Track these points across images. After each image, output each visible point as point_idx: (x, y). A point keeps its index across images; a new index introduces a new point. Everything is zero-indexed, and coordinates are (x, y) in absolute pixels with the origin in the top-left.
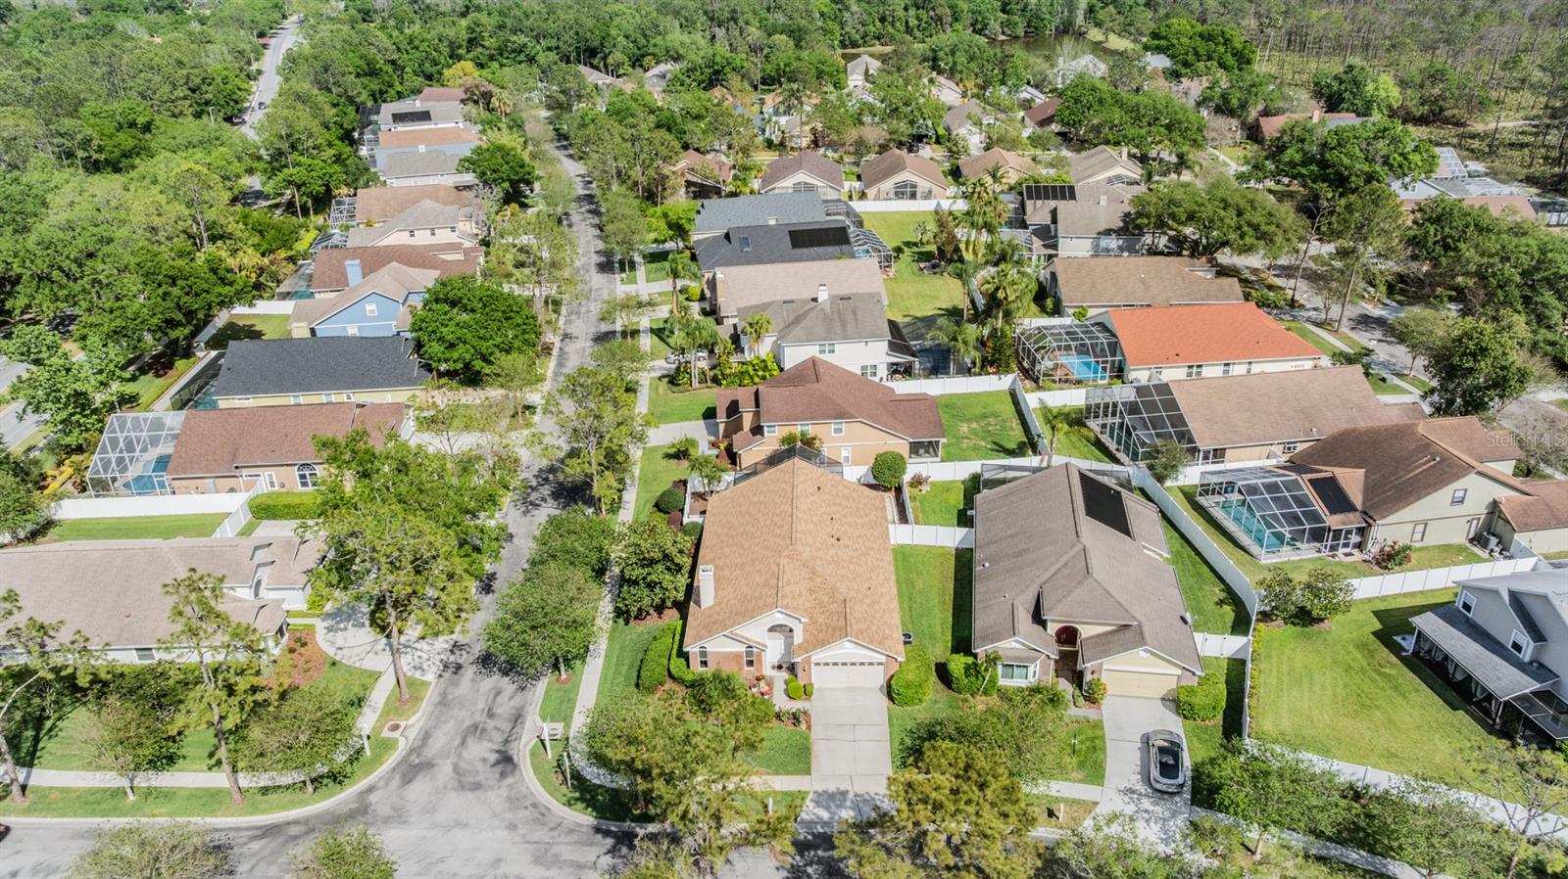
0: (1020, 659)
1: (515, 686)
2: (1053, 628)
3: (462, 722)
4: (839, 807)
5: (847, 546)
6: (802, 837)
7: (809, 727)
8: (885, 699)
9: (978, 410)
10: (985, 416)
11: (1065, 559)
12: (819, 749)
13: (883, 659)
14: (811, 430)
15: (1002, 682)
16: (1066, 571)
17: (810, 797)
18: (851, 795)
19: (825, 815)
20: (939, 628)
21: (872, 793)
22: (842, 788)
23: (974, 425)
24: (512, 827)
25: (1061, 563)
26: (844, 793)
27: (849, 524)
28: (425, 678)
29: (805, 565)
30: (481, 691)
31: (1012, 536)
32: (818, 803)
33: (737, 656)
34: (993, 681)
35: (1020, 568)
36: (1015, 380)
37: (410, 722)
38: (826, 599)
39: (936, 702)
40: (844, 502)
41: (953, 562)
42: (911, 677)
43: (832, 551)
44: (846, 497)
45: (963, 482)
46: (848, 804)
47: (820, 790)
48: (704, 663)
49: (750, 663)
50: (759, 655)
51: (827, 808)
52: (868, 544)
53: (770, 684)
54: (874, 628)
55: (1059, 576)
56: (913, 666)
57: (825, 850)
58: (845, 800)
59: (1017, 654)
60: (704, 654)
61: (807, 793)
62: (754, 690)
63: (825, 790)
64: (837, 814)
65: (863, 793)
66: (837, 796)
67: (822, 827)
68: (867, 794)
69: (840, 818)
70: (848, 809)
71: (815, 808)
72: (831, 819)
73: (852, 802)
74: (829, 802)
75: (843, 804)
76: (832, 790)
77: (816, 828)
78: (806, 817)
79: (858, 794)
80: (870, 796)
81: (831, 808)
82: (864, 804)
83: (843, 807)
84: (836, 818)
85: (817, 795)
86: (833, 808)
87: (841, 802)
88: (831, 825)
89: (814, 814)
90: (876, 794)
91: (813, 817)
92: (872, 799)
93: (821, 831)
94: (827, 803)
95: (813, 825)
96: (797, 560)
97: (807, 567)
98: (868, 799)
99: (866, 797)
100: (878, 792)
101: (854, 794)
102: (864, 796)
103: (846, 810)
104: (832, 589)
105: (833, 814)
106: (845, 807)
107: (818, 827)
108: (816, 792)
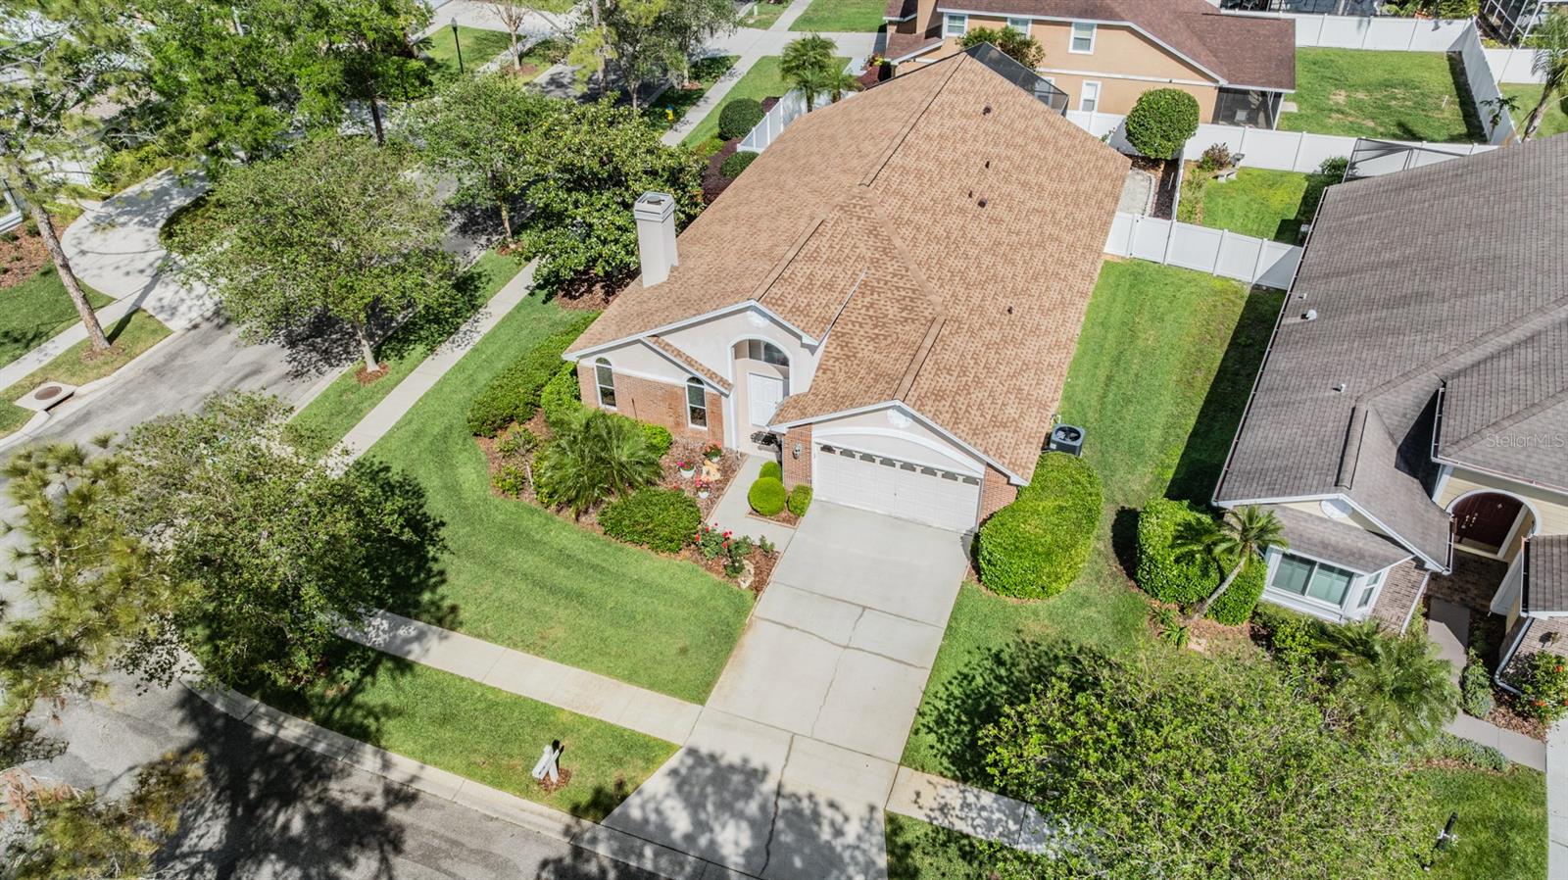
0: (1337, 552)
1: (289, 368)
2: (1450, 491)
3: (157, 409)
4: (724, 806)
5: (999, 221)
6: (592, 868)
7: (758, 588)
8: (965, 563)
9: (1377, 75)
10: (1387, 85)
11: (1535, 323)
13: (978, 471)
14: (1028, 31)
15: (1272, 596)
16: (1529, 355)
17: (673, 762)
18: (769, 786)
19: (680, 822)
20: (1157, 434)
21: (822, 800)
22: (756, 763)
23: (1361, 95)
25: (1520, 332)
26: (754, 776)
27: (1025, 185)
28: (170, 325)
29: (873, 232)
30: (231, 364)
31: (1393, 265)
32: (681, 782)
33: (670, 394)
34: (1248, 585)
35: (1397, 332)
36: (1467, 33)
37: (80, 391)
38: (892, 311)
39: (1085, 601)
40: (1034, 148)
41: (1239, 310)
42: (1031, 528)
43: (955, 221)
44: (1043, 142)
45: (1309, 177)
46: (752, 808)
47: (704, 750)
48: (608, 395)
49: (698, 415)
50: (716, 402)
51: (695, 806)
52: (1049, 229)
53: (728, 471)
54: (977, 395)
55: (1506, 363)
56: (1050, 504)
58: (748, 796)
59: (1333, 538)
60: (606, 376)
61: (668, 748)
62: (687, 474)
63: (718, 752)
64: (711, 830)
65: (802, 792)
66: (736, 779)
67: (656, 855)
68: (811, 796)
69: (712, 843)
70: (744, 825)
71: (667, 795)
72: (689, 838)
73: (763, 808)
74: (709, 790)
75: (740, 805)
76: (732, 757)
77: (641, 856)
78: (636, 813)
79: (788, 789)
80: (816, 804)
81: (704, 807)
82: (790, 825)
83: (733, 816)
84: (703, 841)
85: (690, 761)
86: (710, 808)
87: (737, 799)
88: (681, 857)
89: (658, 811)
90: (832, 805)
91: (653, 817)
92: (816, 816)
93: (648, 866)
94: (703, 789)
95: (638, 842)
96: (859, 219)
97: (876, 236)
98: (807, 812)
99: (805, 804)
100: (838, 799)
101: (780, 786)
102: (800, 800)
103: (738, 827)
104: (914, 291)
105: (701, 826)
106: (739, 816)
107: (648, 851)
108: (692, 752)
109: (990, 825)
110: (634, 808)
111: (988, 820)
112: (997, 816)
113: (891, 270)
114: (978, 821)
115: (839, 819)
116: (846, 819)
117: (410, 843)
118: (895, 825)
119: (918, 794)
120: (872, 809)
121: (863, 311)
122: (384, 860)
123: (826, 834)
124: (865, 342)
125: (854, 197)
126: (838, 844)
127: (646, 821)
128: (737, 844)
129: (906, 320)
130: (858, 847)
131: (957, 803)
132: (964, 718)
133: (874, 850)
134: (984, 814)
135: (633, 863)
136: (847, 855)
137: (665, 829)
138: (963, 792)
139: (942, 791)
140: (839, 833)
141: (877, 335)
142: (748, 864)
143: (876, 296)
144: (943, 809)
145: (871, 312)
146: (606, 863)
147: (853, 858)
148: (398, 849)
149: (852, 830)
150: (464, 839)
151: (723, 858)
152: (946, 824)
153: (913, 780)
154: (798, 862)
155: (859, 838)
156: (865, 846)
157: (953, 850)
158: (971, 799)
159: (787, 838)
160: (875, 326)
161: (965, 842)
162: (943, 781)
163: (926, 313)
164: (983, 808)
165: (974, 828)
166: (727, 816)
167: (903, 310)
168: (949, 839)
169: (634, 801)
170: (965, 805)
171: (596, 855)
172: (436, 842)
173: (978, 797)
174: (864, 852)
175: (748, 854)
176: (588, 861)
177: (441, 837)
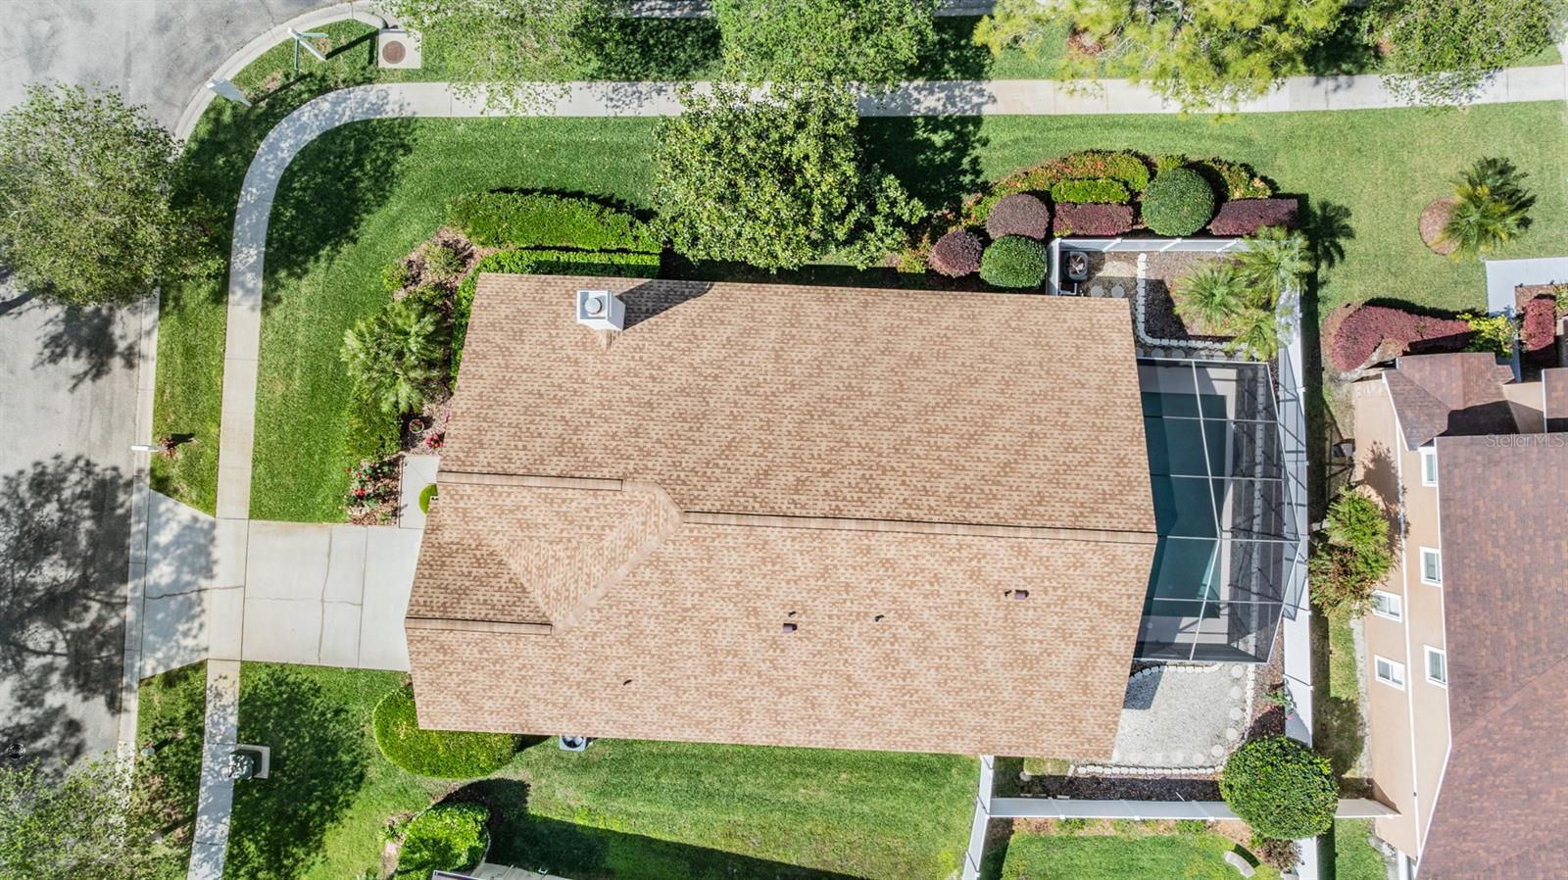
4: (182, 560)
6: (122, 497)
7: (355, 521)
12: (310, 536)
17: (203, 516)
18: (203, 583)
19: (164, 538)
21: (204, 618)
22: (216, 569)
24: (163, 25)
26: (208, 572)
32: (190, 527)
46: (187, 577)
47: (217, 532)
51: (177, 542)
57: (90, 533)
58: (193, 572)
61: (209, 506)
63: (216, 542)
64: (165, 558)
65: (205, 605)
66: (202, 561)
67: (141, 531)
68: (203, 611)
69: (157, 562)
70: (174, 576)
71: (179, 522)
72: (157, 547)
73: (188, 584)
74: (190, 546)
75: (186, 569)
76: (217, 553)
77: (139, 522)
78: (162, 508)
79: (204, 595)
80: (199, 616)
81: (178, 548)
82: (182, 604)
83: (177, 567)
84: (157, 556)
85: (206, 526)
86: (178, 552)
87: (189, 566)
88: (144, 546)
89: (168, 521)
90: (201, 626)
91: (163, 519)
92: (192, 618)
93: (134, 529)
94: (189, 542)
95: (146, 517)
96: (644, 524)
97: (626, 546)
98: (193, 612)
99: (198, 609)
100: (206, 629)
101: (205, 590)
102: (199, 605)
103: (172, 573)
104: (575, 598)
105: (166, 551)
106: (179, 571)
107: (142, 525)
108: (213, 525)
109: (215, 724)
110: (166, 504)
111: (218, 723)
112: (223, 728)
113: (594, 570)
114: (216, 717)
115: (194, 632)
116: (195, 637)
117: (103, 381)
118: (199, 666)
119: (226, 678)
120: (206, 649)
121: (551, 553)
122: (86, 373)
123: (182, 627)
124: (523, 562)
125: (666, 511)
126: (178, 636)
127: (159, 516)
128: (161, 576)
129: (548, 597)
130: (179, 648)
131: (224, 702)
132: (285, 696)
133: (180, 659)
134: (221, 720)
135: (133, 520)
136: (173, 643)
137: (157, 531)
138: (233, 704)
139: (229, 692)
140: (186, 634)
141: (530, 573)
142: (151, 588)
143: (567, 561)
144: (219, 695)
145: (551, 561)
146: (127, 504)
147: (172, 647)
148: (97, 376)
149: (190, 642)
150: (115, 414)
151: (150, 571)
152: (208, 698)
153: (234, 672)
154: (160, 616)
155: (185, 648)
156: (182, 652)
157: (189, 706)
158: (229, 710)
159: (173, 604)
160: (538, 569)
161: (197, 712)
162: (237, 691)
163: (555, 615)
164: (225, 719)
165: (211, 715)
166: (176, 564)
167: (556, 592)
168: (198, 703)
169: (170, 502)
170: (225, 707)
171: (131, 495)
172: (108, 397)
173: (232, 714)
174: (177, 653)
175: (157, 585)
176: (125, 493)
177: (112, 399)
